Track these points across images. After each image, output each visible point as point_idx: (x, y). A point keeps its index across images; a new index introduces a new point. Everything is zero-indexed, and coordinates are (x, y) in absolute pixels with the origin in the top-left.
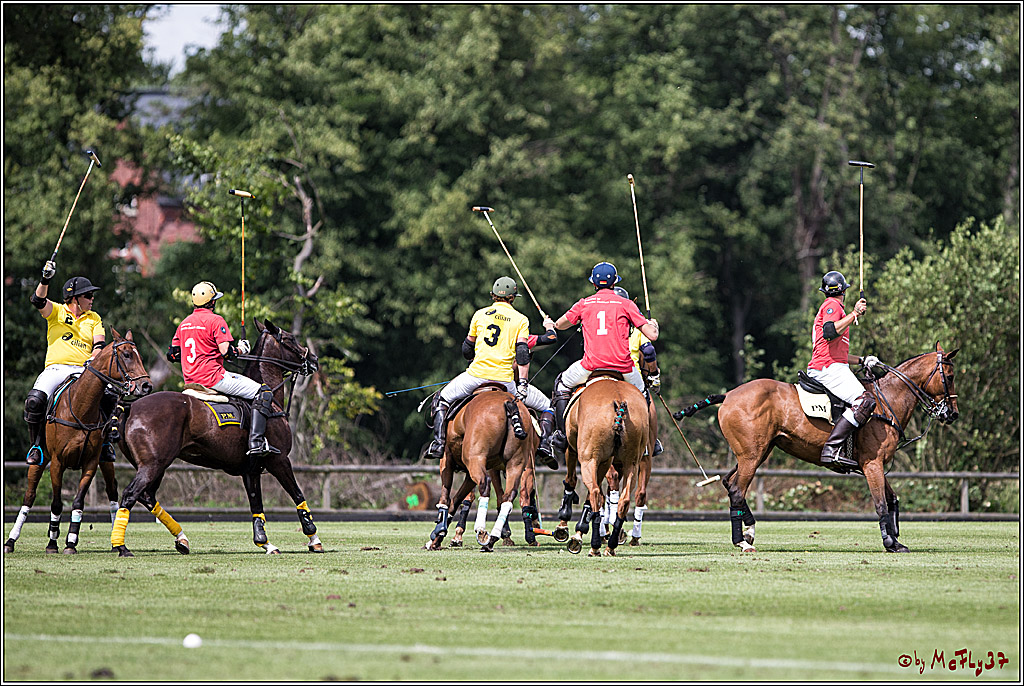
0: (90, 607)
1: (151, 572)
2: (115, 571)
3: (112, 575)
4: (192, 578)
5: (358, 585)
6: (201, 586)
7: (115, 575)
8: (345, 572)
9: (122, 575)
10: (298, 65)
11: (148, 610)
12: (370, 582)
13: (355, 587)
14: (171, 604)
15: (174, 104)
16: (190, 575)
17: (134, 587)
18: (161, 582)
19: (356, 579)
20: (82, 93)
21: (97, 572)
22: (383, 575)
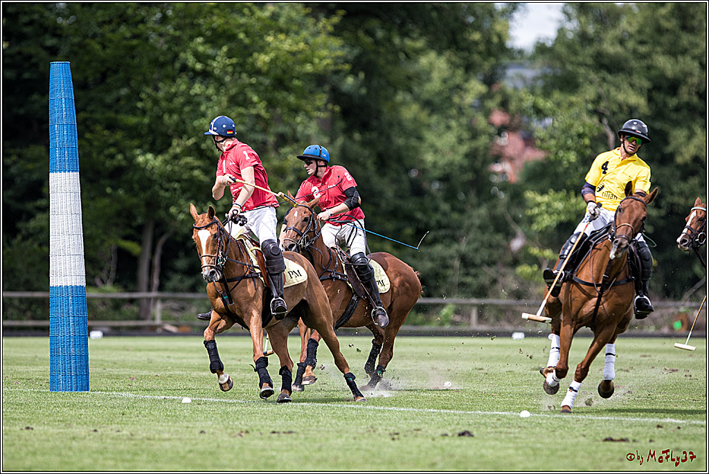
0: (464, 391)
1: (504, 370)
2: (482, 369)
3: (480, 371)
4: (530, 374)
5: (634, 379)
6: (535, 379)
7: (482, 371)
8: (627, 371)
9: (486, 371)
10: (610, 48)
11: (500, 394)
12: (642, 377)
13: (633, 380)
14: (515, 390)
15: (529, 73)
16: (529, 372)
17: (493, 379)
18: (511, 376)
19: (634, 375)
20: (469, 68)
21: (471, 369)
22: (652, 372)
